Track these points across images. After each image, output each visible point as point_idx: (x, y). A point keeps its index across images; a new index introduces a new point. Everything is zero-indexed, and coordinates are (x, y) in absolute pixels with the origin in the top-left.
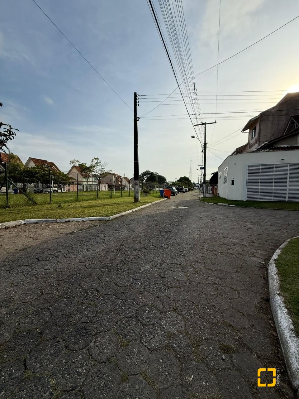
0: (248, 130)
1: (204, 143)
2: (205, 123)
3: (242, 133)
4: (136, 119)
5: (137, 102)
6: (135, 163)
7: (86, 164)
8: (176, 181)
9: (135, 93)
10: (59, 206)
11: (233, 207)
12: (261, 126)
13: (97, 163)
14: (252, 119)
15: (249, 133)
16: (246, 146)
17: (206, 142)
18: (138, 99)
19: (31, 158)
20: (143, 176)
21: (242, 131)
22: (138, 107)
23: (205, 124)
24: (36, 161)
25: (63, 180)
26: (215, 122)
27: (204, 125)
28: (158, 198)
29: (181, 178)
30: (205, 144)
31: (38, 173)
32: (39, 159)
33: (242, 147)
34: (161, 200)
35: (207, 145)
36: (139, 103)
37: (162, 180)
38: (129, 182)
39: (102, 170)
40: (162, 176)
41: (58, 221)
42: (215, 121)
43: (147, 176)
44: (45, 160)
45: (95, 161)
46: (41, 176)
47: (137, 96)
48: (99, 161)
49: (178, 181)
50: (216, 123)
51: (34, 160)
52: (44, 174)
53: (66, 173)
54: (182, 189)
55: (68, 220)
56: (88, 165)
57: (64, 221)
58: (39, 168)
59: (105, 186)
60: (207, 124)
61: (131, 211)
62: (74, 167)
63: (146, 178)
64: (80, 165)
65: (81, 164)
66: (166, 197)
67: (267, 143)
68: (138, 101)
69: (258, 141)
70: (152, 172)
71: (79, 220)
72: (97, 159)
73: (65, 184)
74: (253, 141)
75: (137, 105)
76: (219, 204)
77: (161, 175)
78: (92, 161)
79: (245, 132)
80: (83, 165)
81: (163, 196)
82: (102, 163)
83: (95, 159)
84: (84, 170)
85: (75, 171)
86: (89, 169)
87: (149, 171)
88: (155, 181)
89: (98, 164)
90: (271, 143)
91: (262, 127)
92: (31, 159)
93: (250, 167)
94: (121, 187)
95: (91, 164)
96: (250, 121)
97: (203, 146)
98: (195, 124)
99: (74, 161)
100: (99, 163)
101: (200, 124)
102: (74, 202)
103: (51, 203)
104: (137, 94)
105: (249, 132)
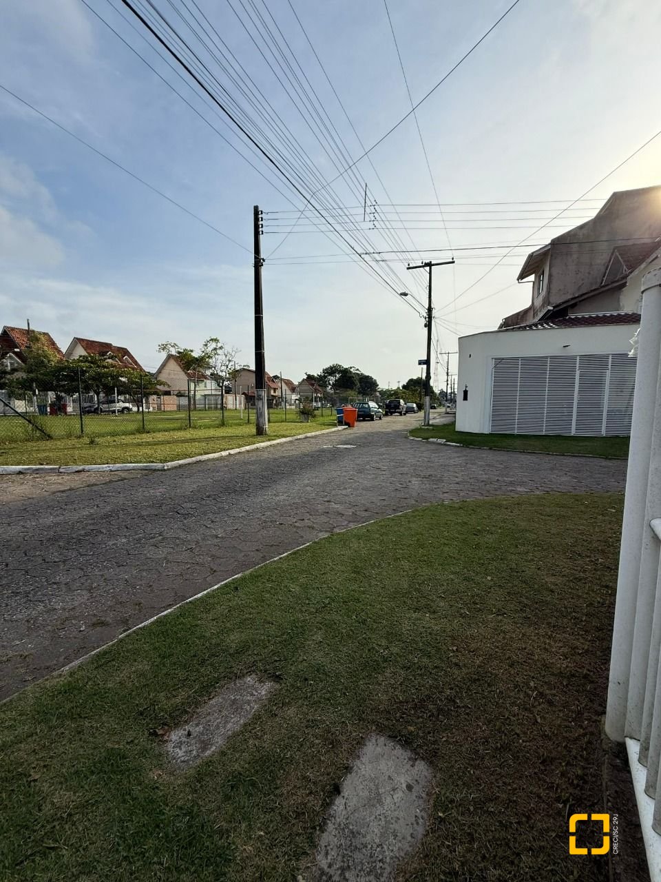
0: (532, 278)
1: (427, 307)
2: (431, 262)
3: (519, 283)
4: (258, 264)
5: (260, 226)
6: (256, 354)
7: (192, 351)
8: (399, 388)
9: (256, 208)
10: (92, 442)
11: (453, 446)
12: (553, 269)
13: (215, 349)
14: (533, 253)
15: (534, 282)
16: (526, 312)
17: (432, 306)
18: (262, 220)
19: (77, 338)
20: (325, 377)
21: (518, 280)
22: (261, 237)
23: (429, 265)
24: (89, 344)
25: (139, 386)
26: (451, 260)
27: (428, 268)
28: (323, 427)
29: (411, 380)
30: (430, 310)
31: (86, 371)
32: (94, 341)
33: (518, 314)
34: (327, 431)
35: (434, 313)
36: (263, 229)
37: (367, 385)
38: (293, 389)
39: (227, 363)
40: (368, 376)
41: (61, 470)
42: (453, 259)
43: (336, 376)
44: (108, 342)
45: (213, 345)
46: (93, 379)
47: (260, 213)
48: (219, 345)
49: (404, 387)
50: (453, 262)
51: (84, 344)
52: (99, 374)
53: (154, 371)
54: (398, 406)
55: (80, 468)
56: (196, 354)
57: (74, 471)
58: (89, 362)
59: (238, 398)
60: (434, 265)
61: (224, 453)
62: (170, 357)
63: (332, 380)
64: (179, 353)
65: (182, 351)
66: (346, 425)
67: (552, 308)
68: (262, 225)
69: (546, 301)
70: (346, 366)
71: (103, 468)
72: (216, 340)
73: (147, 395)
74: (538, 303)
75: (261, 233)
76: (431, 440)
77: (366, 374)
78: (206, 345)
79: (524, 280)
80: (186, 354)
81: (342, 423)
82: (227, 348)
83: (212, 340)
84: (190, 364)
85: (173, 366)
86: (201, 362)
87: (340, 366)
88: (352, 389)
89: (219, 351)
90: (561, 307)
91: (555, 271)
92: (77, 341)
93: (499, 361)
94: (274, 402)
95: (203, 352)
96: (531, 256)
97: (425, 315)
98: (409, 265)
99: (166, 345)
100: (221, 348)
101: (421, 265)
102: (134, 434)
103: (83, 437)
104: (260, 209)
105: (533, 280)
